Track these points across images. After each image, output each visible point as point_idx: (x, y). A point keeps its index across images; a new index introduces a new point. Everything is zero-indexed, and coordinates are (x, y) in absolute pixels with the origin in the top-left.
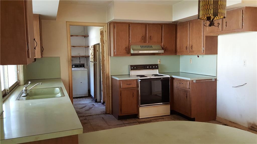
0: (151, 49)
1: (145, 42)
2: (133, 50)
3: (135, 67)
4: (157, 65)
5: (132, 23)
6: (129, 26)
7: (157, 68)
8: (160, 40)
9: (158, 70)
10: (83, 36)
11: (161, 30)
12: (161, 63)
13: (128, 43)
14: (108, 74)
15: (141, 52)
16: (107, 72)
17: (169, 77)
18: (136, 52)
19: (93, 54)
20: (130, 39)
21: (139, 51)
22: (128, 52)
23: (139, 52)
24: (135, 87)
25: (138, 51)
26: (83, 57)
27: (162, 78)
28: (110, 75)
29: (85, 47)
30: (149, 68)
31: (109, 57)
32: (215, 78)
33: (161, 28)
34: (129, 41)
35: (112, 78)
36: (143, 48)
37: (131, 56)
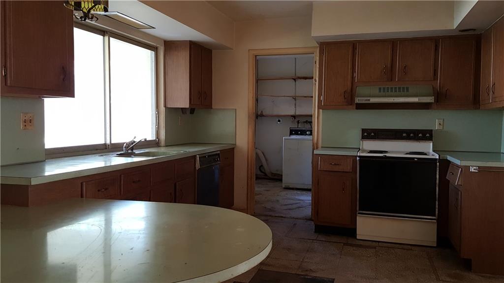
0: (405, 93)
1: (391, 79)
2: (359, 96)
5: (360, 42)
6: (354, 48)
7: (430, 139)
9: (431, 144)
11: (433, 53)
12: (444, 127)
13: (349, 84)
15: (373, 100)
17: (438, 157)
18: (362, 101)
20: (356, 75)
21: (368, 98)
22: (348, 101)
23: (369, 100)
24: (348, 171)
25: (366, 98)
27: (415, 159)
30: (408, 138)
31: (321, 110)
33: (433, 47)
34: (353, 78)
37: (357, 108)
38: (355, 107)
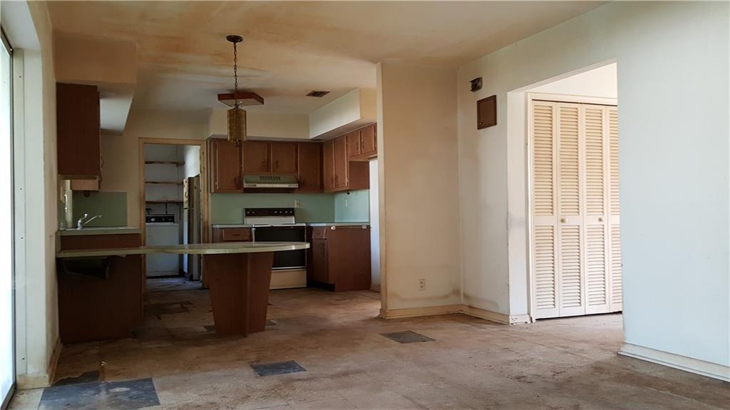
0: (278, 181)
1: (268, 171)
2: (247, 182)
3: (251, 213)
4: (293, 209)
7: (293, 214)
8: (294, 168)
9: (294, 218)
10: (174, 163)
11: (294, 153)
12: (299, 206)
13: (238, 172)
14: (207, 222)
15: (259, 186)
16: (206, 219)
17: (305, 225)
18: (251, 186)
19: (187, 194)
20: (243, 165)
21: (256, 185)
22: (238, 186)
24: (246, 239)
25: (253, 184)
26: (173, 202)
28: (210, 224)
29: (178, 184)
30: (278, 215)
31: (210, 194)
32: (368, 224)
33: (294, 149)
34: (241, 168)
35: (213, 229)
36: (264, 180)
37: (245, 192)
38: (242, 191)
